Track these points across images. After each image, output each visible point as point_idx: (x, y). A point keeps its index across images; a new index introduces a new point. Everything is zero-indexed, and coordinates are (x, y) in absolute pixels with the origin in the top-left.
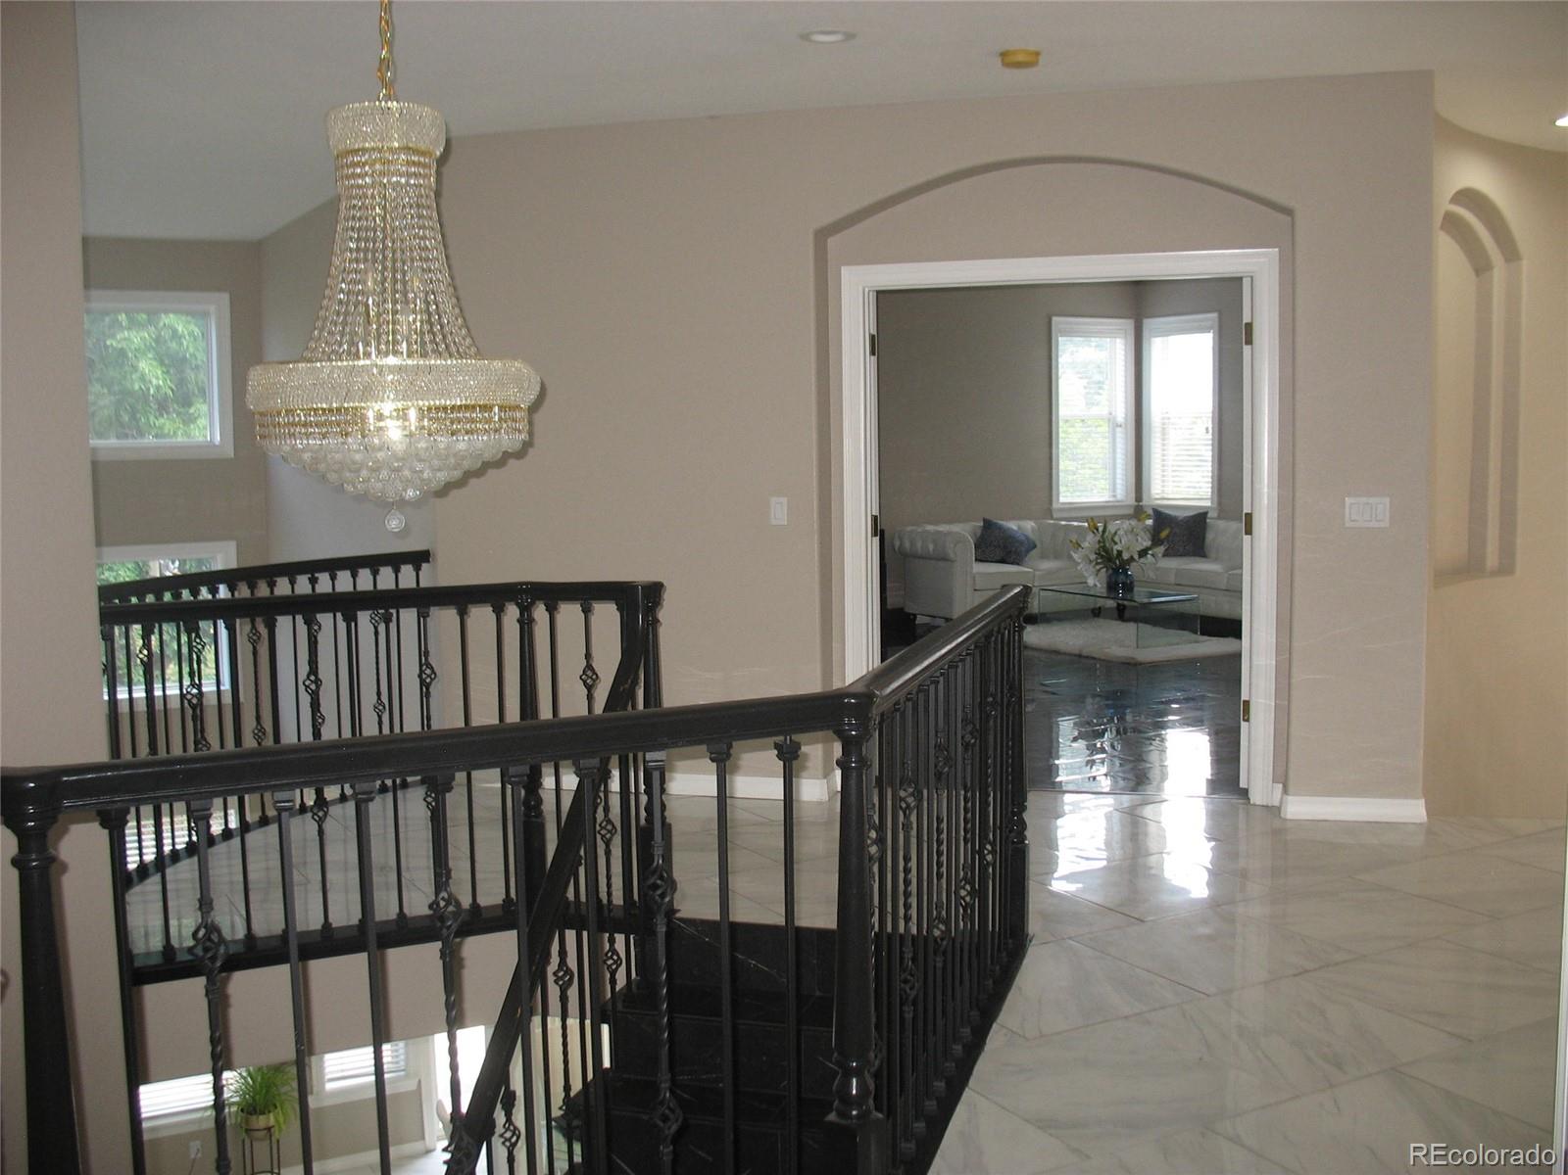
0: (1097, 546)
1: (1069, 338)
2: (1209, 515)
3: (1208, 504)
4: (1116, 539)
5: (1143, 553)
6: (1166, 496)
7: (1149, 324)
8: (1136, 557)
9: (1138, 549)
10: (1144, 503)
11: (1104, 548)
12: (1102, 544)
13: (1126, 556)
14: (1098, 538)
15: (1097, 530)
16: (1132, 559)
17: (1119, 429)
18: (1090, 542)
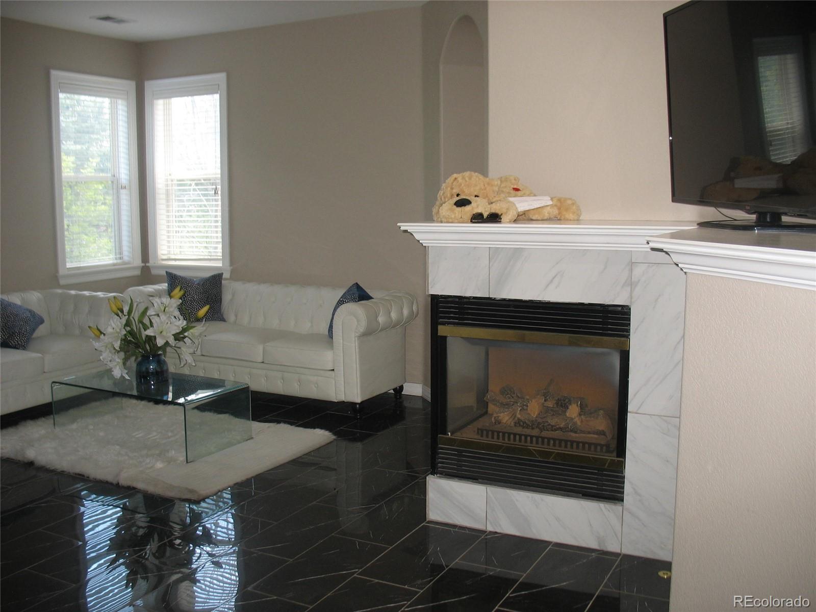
0: (124, 332)
1: (68, 95)
2: (224, 276)
3: (219, 264)
4: (146, 321)
5: (179, 337)
6: (173, 257)
7: (151, 86)
8: (172, 341)
9: (174, 332)
10: (151, 263)
11: (131, 333)
12: (128, 329)
13: (160, 342)
14: (124, 320)
15: (122, 311)
16: (167, 344)
17: (123, 192)
18: (114, 327)
